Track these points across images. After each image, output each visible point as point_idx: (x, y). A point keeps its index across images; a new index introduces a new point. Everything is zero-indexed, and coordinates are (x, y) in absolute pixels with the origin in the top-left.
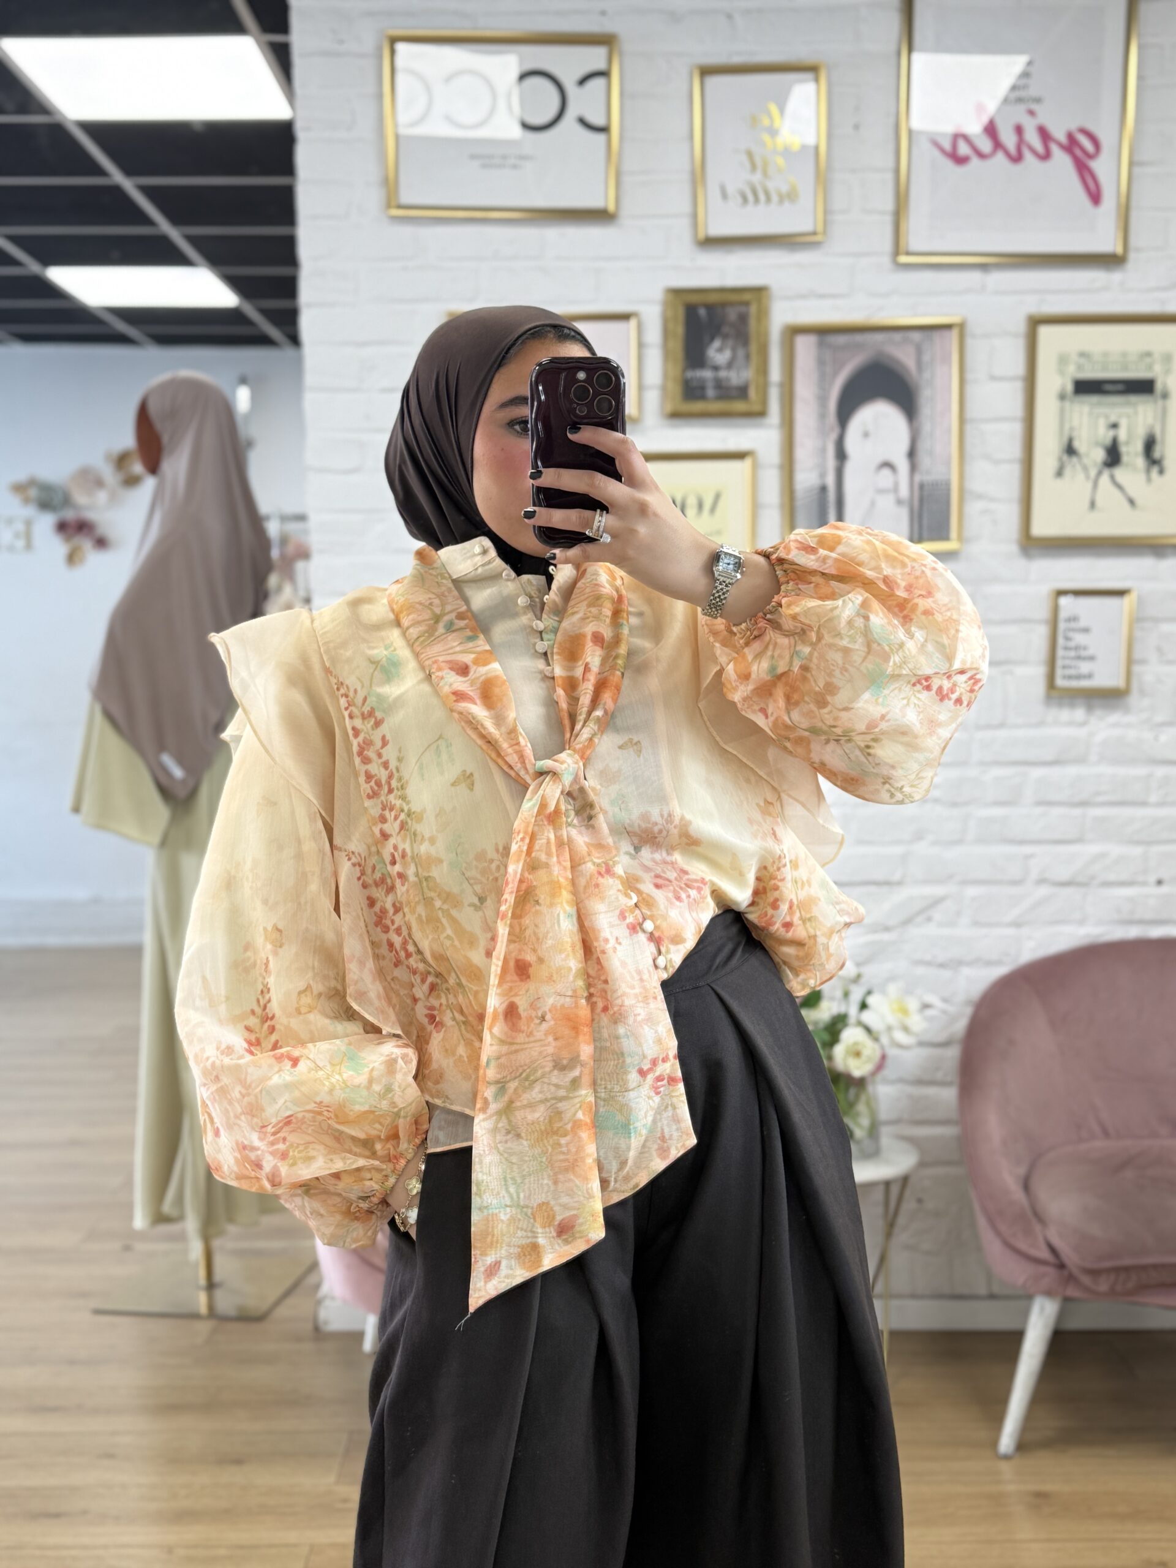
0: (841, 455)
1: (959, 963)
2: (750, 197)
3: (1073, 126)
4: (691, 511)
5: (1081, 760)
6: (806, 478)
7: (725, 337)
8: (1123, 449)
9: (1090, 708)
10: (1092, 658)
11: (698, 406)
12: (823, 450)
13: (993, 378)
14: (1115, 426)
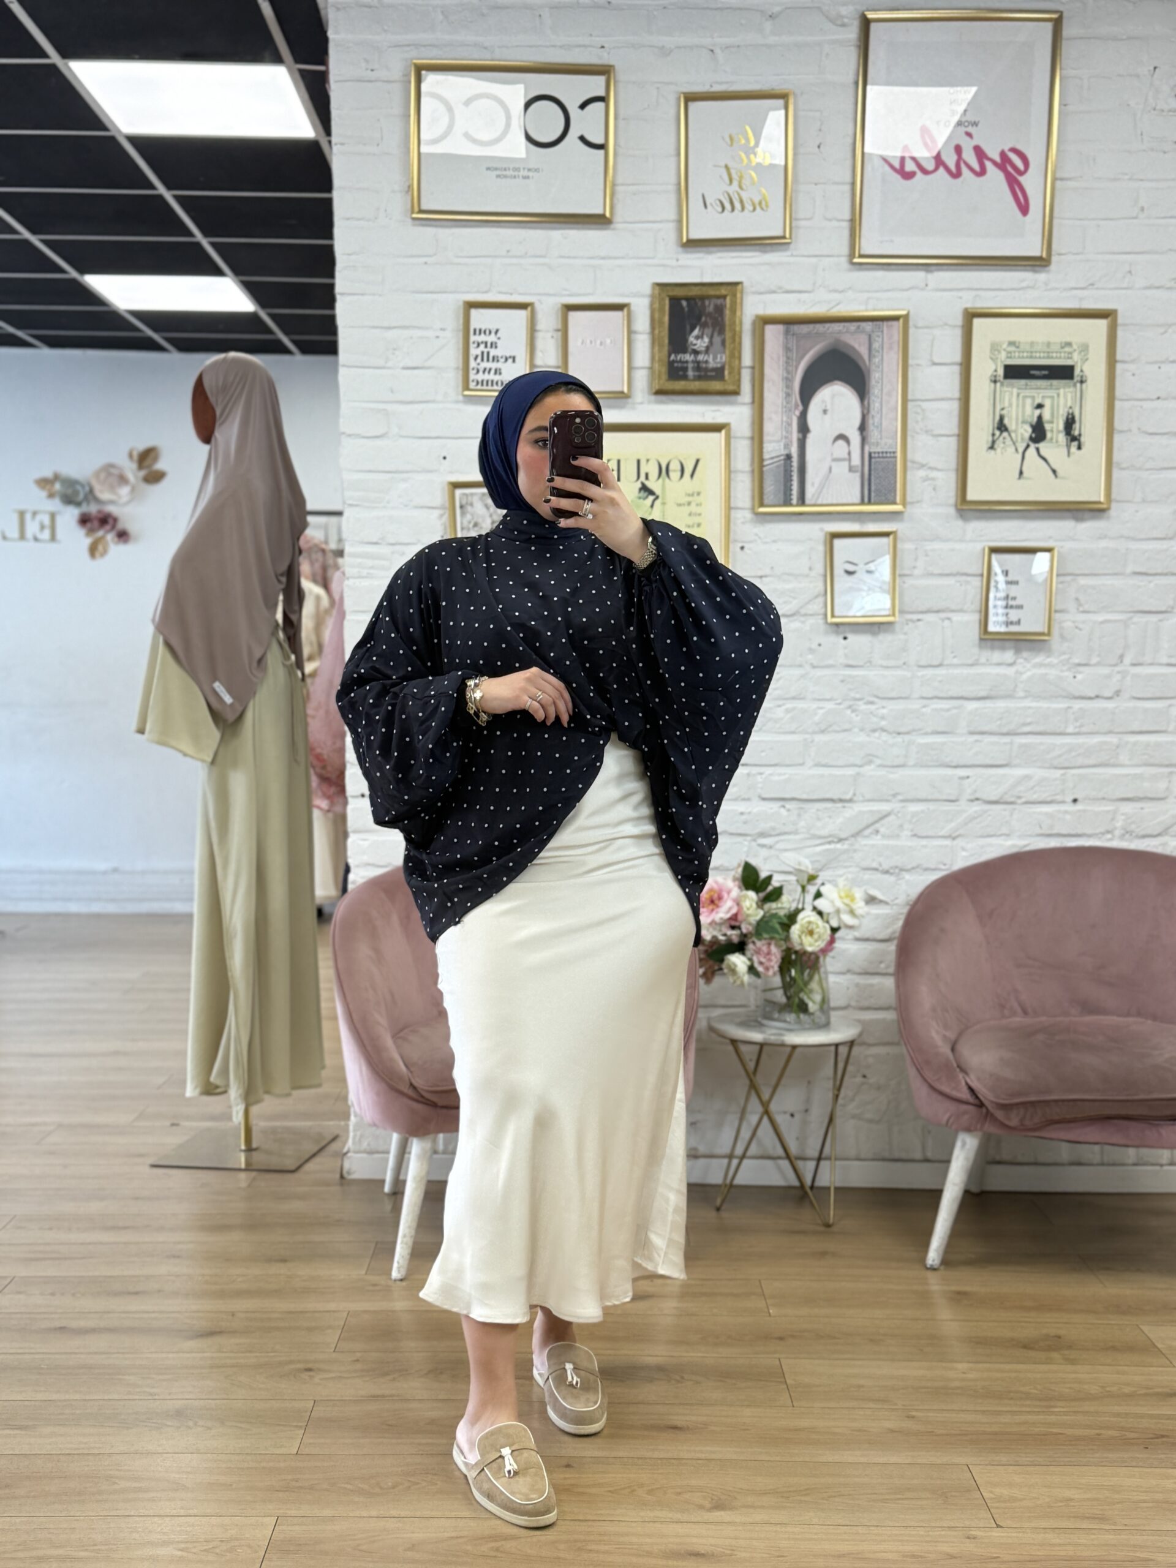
0: (804, 429)
1: (902, 870)
2: (728, 206)
3: (1006, 149)
4: (675, 475)
5: (1010, 696)
6: (773, 448)
7: (704, 326)
8: (1047, 427)
9: (1018, 651)
10: (1020, 607)
11: (680, 385)
12: (790, 424)
13: (935, 364)
14: (1040, 406)
